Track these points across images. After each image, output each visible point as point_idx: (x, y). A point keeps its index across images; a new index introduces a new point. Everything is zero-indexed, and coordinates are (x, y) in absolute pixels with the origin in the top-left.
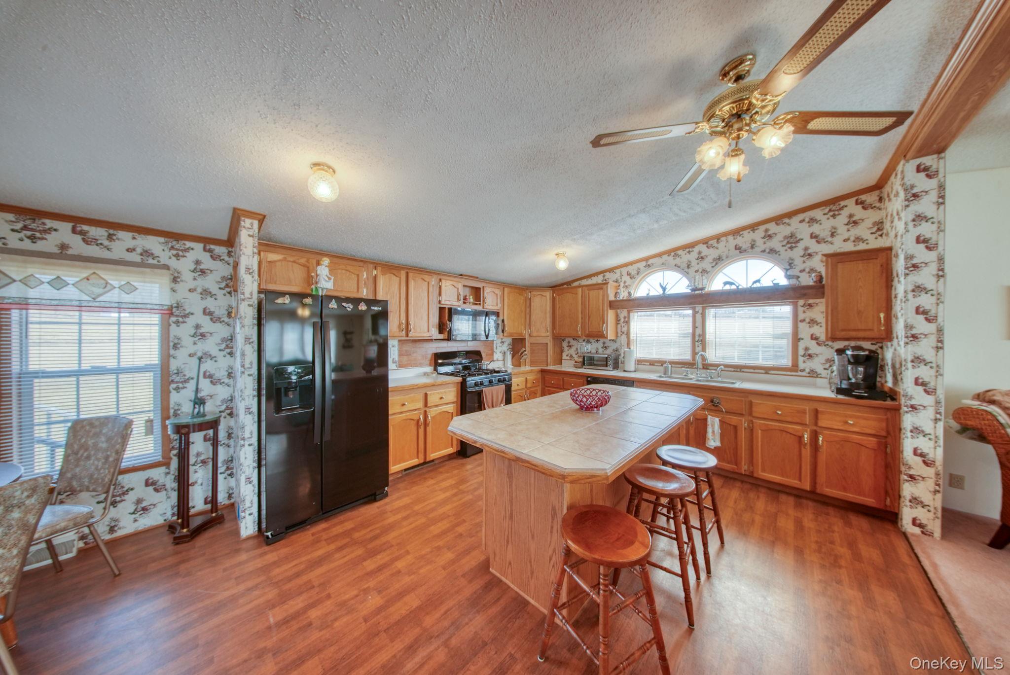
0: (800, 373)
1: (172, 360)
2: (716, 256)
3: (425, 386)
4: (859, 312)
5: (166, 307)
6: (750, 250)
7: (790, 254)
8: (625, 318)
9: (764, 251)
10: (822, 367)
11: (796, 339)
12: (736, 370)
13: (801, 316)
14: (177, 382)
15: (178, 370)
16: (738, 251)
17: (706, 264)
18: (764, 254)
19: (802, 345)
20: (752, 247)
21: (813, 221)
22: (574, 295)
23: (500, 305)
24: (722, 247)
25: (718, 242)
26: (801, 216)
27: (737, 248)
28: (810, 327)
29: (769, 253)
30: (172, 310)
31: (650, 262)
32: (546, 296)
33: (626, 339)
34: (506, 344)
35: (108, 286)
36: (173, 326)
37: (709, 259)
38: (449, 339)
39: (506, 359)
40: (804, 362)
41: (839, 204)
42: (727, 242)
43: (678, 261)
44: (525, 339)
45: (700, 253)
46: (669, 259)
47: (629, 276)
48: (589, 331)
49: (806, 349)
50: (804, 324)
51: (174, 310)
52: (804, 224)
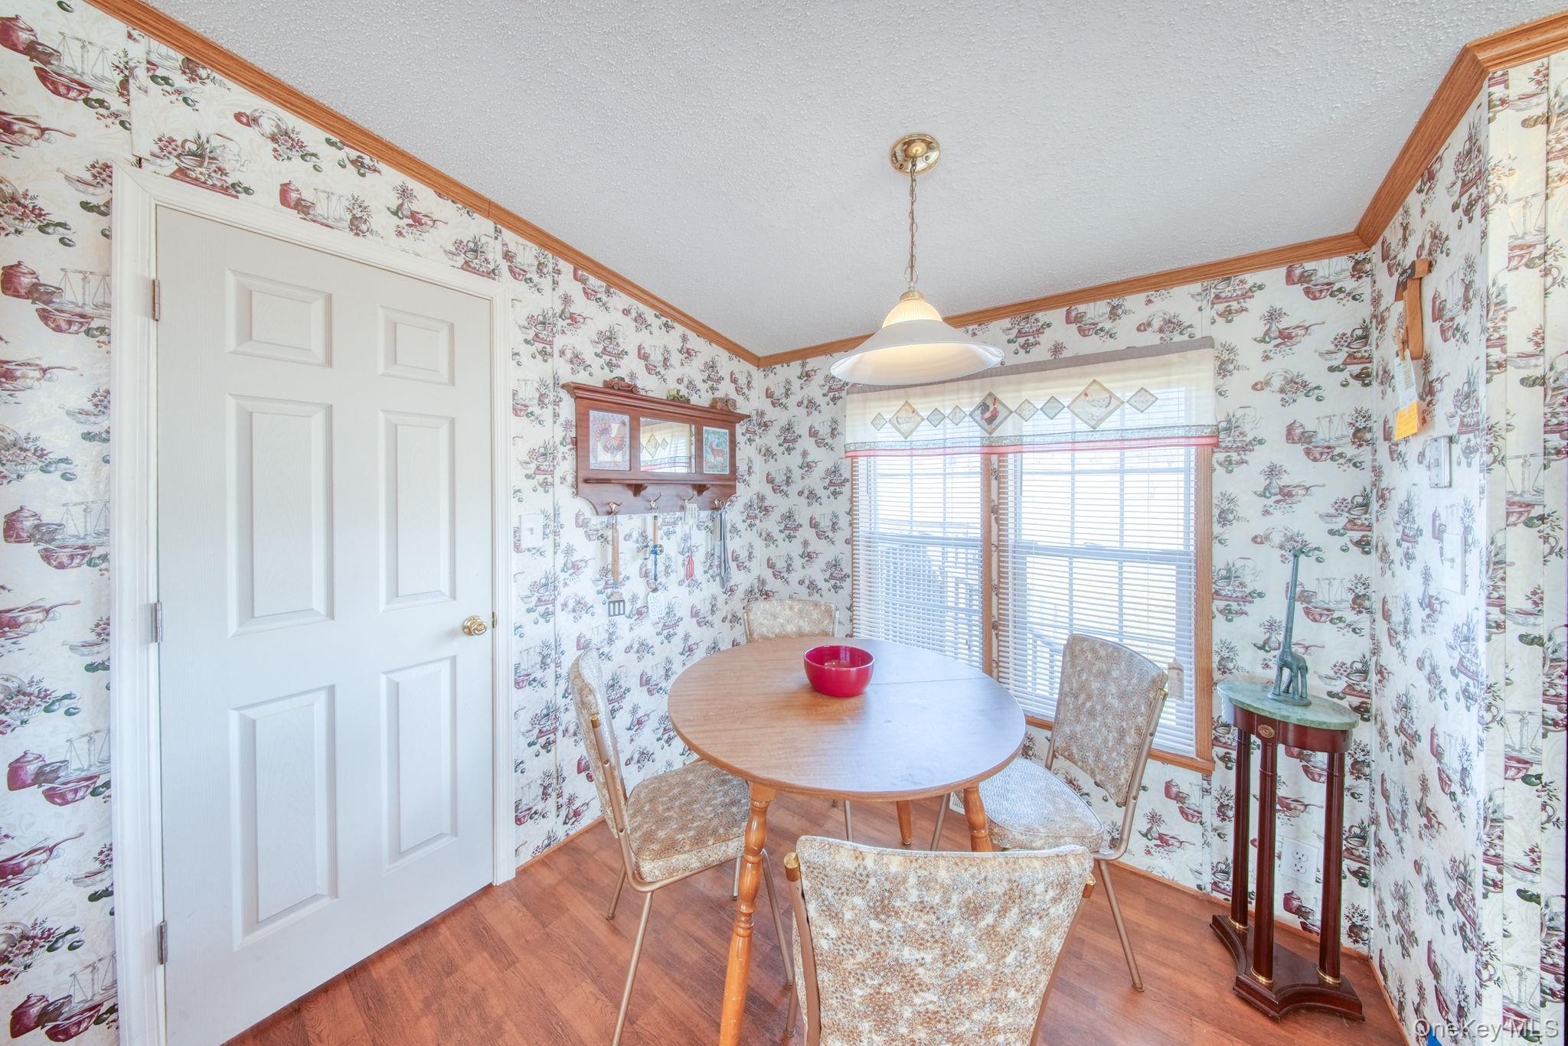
1: (1216, 546)
5: (1208, 431)
14: (1227, 598)
15: (1229, 570)
30: (1218, 437)
35: (1113, 400)
36: (1220, 471)
51: (1222, 435)
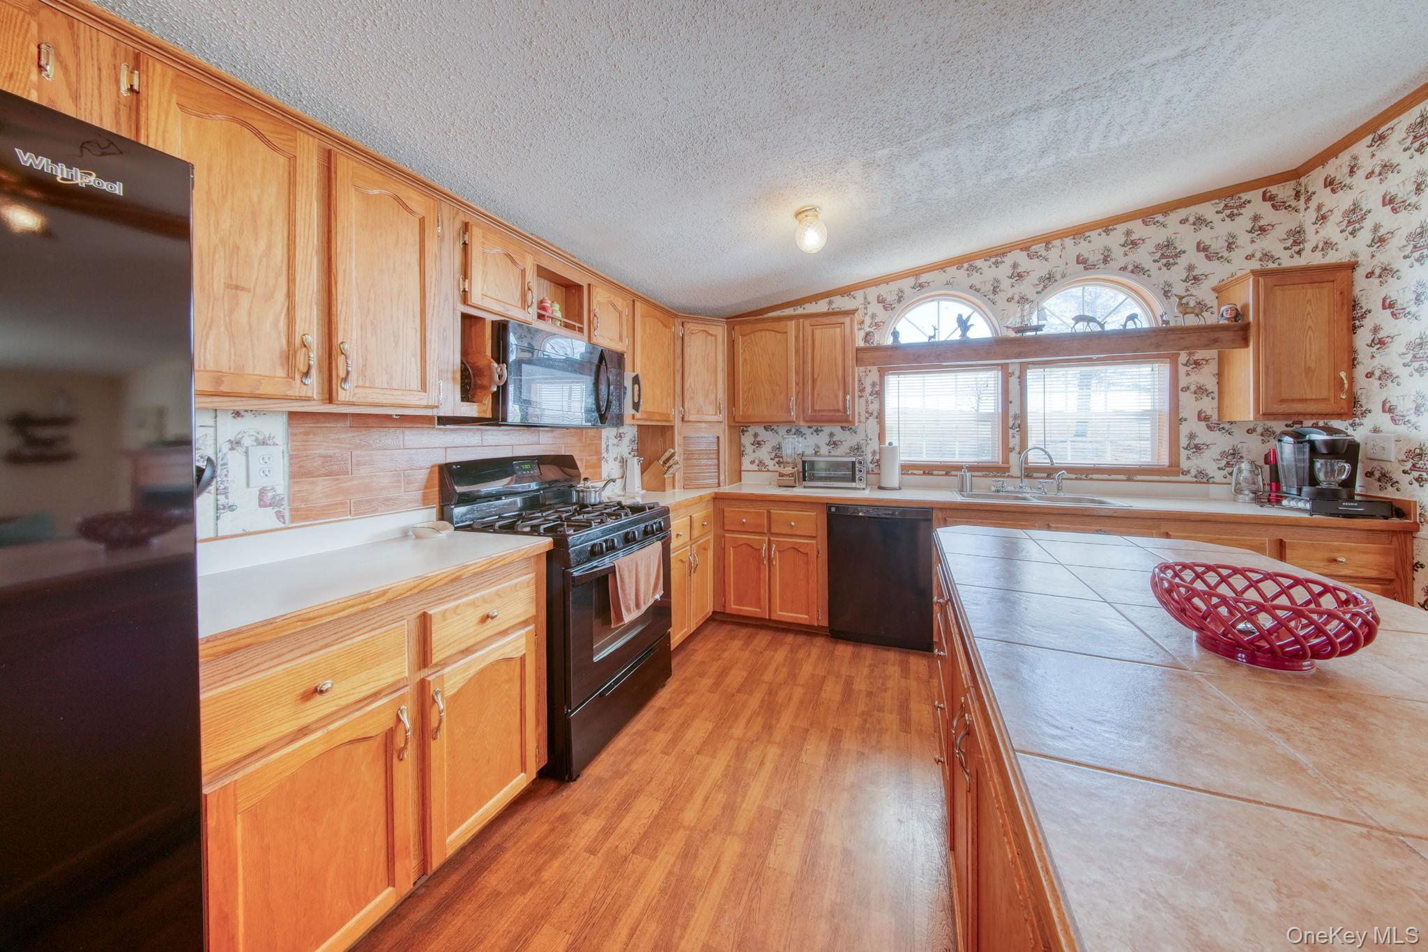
0: (1182, 478)
2: (1044, 273)
3: (424, 589)
4: (1308, 370)
6: (1102, 266)
7: (1167, 275)
8: (874, 385)
9: (1124, 269)
10: (1214, 466)
11: (1176, 419)
12: (1079, 476)
13: (1183, 382)
16: (1081, 266)
17: (1026, 288)
18: (1126, 272)
19: (1184, 430)
20: (1105, 261)
21: (1200, 221)
22: (779, 336)
23: (627, 341)
24: (1056, 258)
25: (1047, 248)
26: (1182, 213)
27: (1080, 260)
28: (1197, 399)
29: (1132, 272)
31: (924, 278)
32: (716, 336)
33: (877, 428)
34: (626, 440)
37: (1033, 278)
38: (497, 419)
39: (628, 473)
40: (1189, 458)
41: (1240, 198)
42: (1064, 248)
43: (976, 279)
44: (672, 427)
45: (1015, 266)
46: (959, 274)
47: (881, 305)
48: (814, 410)
49: (1192, 436)
50: (1188, 394)
52: (1186, 226)
